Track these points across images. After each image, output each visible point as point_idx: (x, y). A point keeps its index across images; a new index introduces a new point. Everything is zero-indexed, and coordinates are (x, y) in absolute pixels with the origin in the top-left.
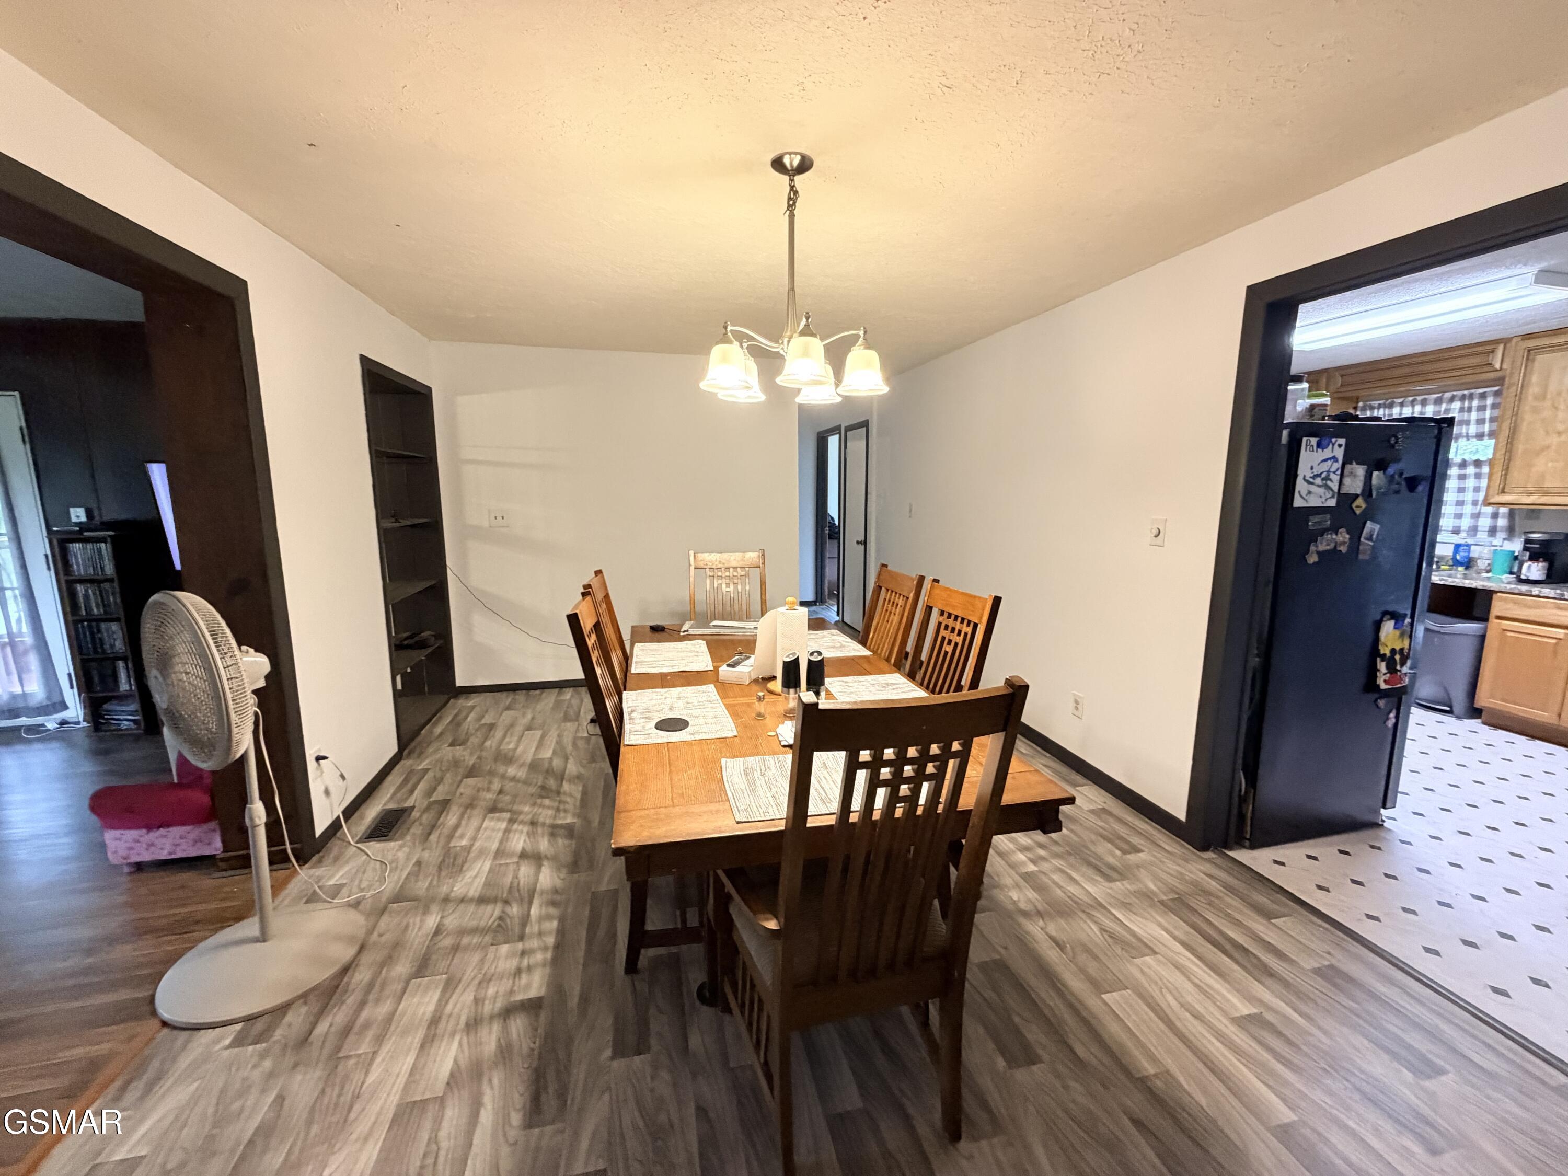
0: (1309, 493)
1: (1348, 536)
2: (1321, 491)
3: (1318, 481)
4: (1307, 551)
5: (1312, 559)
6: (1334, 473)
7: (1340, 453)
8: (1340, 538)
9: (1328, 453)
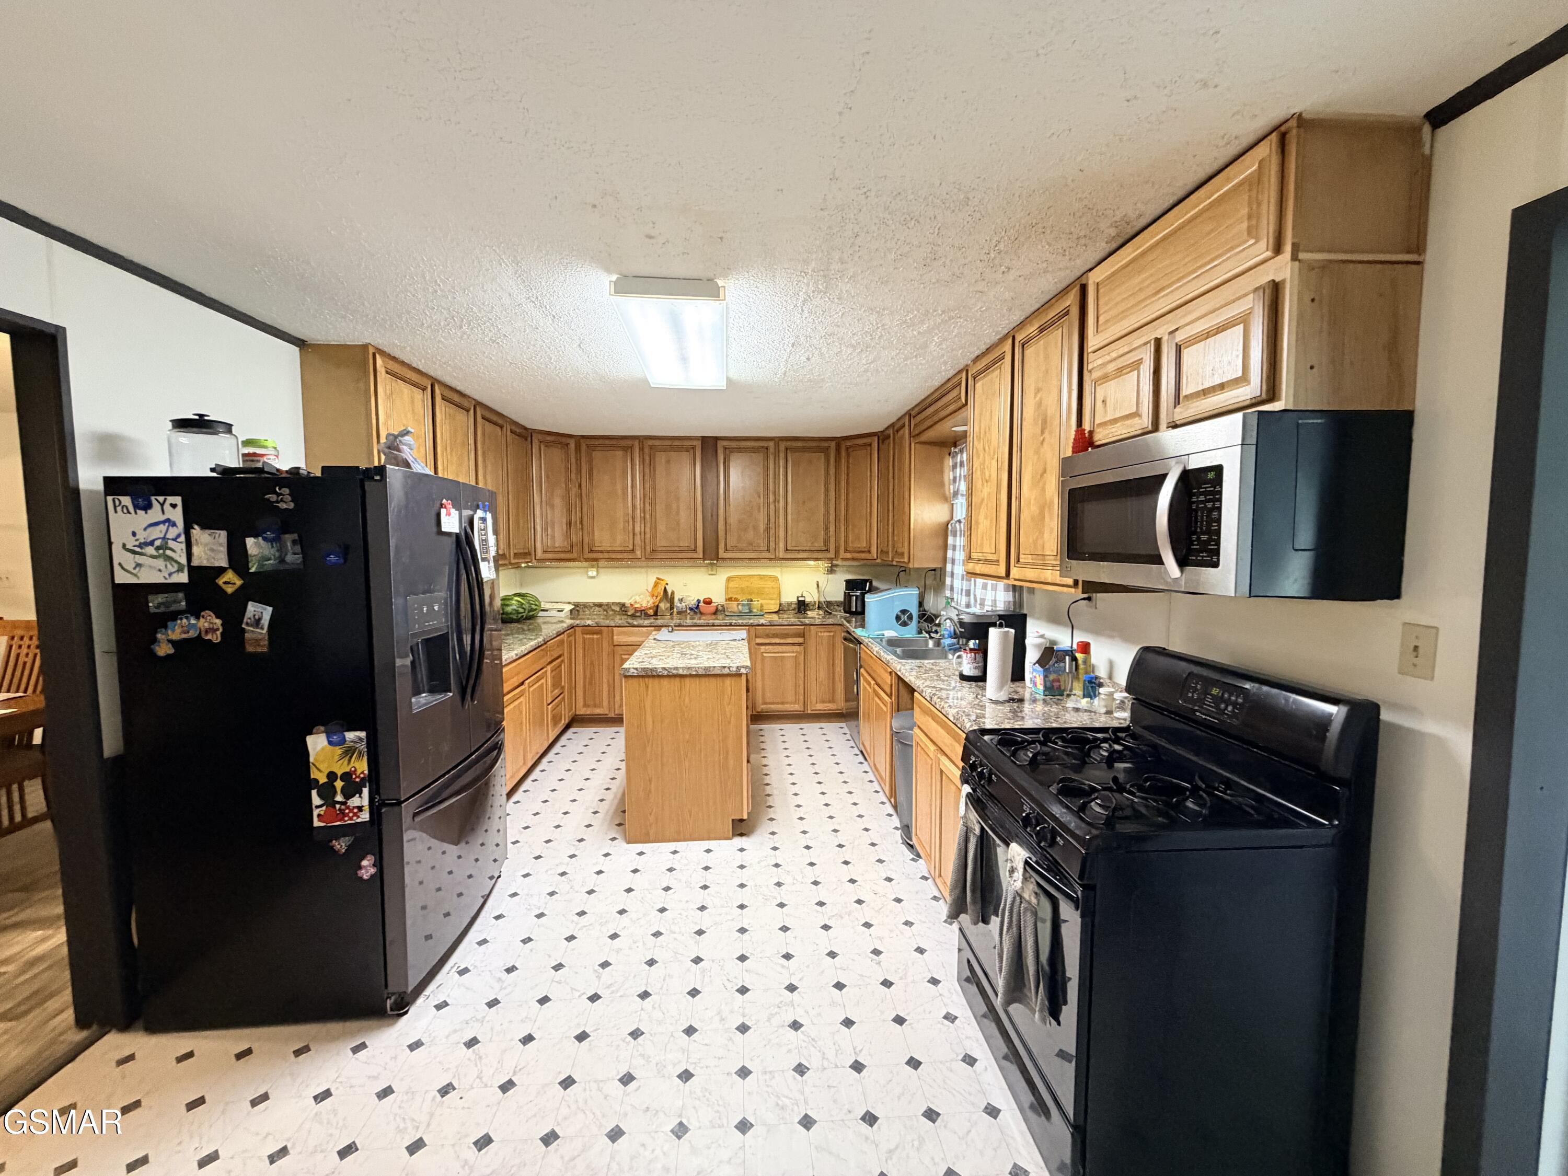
0: (138, 565)
1: (218, 622)
2: (160, 563)
3: (150, 550)
4: (154, 640)
5: (163, 649)
6: (175, 540)
7: (177, 516)
8: (203, 624)
9: (155, 514)
